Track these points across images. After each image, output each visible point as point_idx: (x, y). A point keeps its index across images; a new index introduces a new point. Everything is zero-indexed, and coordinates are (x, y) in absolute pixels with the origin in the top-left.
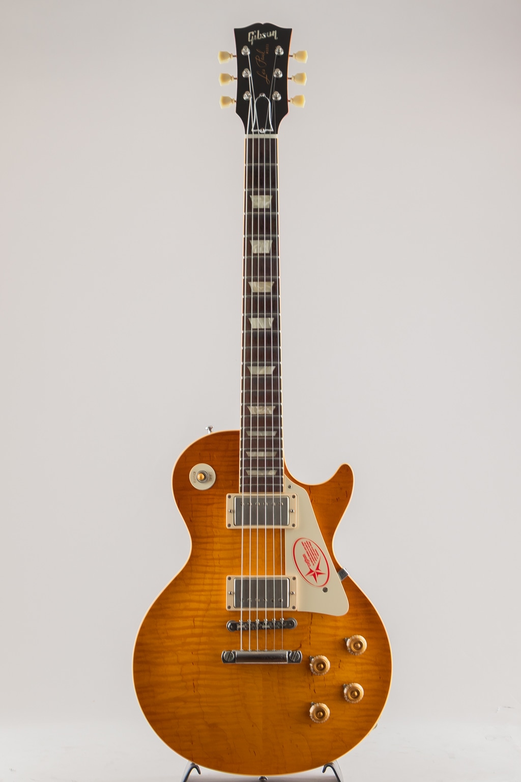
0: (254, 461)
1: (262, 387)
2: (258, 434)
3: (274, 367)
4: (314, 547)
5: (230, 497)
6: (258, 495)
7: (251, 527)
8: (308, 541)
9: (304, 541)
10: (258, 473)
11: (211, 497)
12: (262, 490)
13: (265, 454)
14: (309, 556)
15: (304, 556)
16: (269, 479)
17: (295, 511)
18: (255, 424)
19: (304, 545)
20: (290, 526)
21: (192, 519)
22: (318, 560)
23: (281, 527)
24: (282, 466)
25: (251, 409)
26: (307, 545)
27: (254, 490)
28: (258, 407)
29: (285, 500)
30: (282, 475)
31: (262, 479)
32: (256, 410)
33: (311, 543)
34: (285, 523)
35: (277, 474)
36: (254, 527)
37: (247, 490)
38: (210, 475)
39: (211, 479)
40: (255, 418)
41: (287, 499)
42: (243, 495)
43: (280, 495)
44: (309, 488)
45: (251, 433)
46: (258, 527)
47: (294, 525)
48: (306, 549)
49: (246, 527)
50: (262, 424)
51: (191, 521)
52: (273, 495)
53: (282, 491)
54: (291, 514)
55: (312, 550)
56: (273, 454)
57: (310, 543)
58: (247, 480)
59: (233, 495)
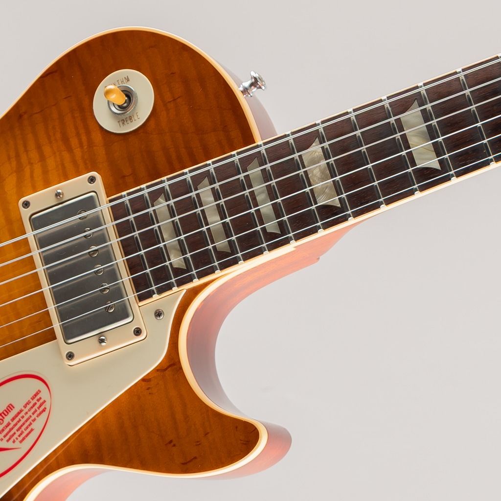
0: (192, 204)
1: (376, 154)
2: (259, 188)
3: (437, 166)
4: (37, 426)
5: (92, 180)
6: (114, 241)
7: (36, 253)
8: (47, 405)
9: (44, 395)
10: (165, 224)
11: (84, 138)
12: (128, 247)
13: (215, 222)
14: (13, 419)
15: (10, 407)
16: (158, 257)
17: (105, 348)
18: (279, 171)
19: (33, 398)
20: (66, 349)
21: (26, 116)
22: (10, 445)
23: (57, 326)
24: (201, 275)
25: (316, 149)
26: (37, 405)
27: (122, 229)
28: (324, 163)
29: (123, 313)
30: (180, 283)
31: (152, 238)
32: (314, 162)
33: (45, 415)
34: (69, 333)
35: (178, 271)
36: (38, 261)
37: (118, 211)
38: (130, 118)
39: (123, 122)
40: (294, 165)
41: (127, 316)
42: (104, 207)
43: (131, 295)
44: (172, 362)
45: (255, 171)
46: (40, 269)
47: (70, 356)
48: (25, 407)
49: (33, 244)
50: (285, 187)
51: (21, 116)
52: (126, 279)
53: (141, 298)
54: (96, 339)
55: (30, 422)
56: (222, 243)
57: (44, 410)
58: (139, 203)
59: (99, 185)
